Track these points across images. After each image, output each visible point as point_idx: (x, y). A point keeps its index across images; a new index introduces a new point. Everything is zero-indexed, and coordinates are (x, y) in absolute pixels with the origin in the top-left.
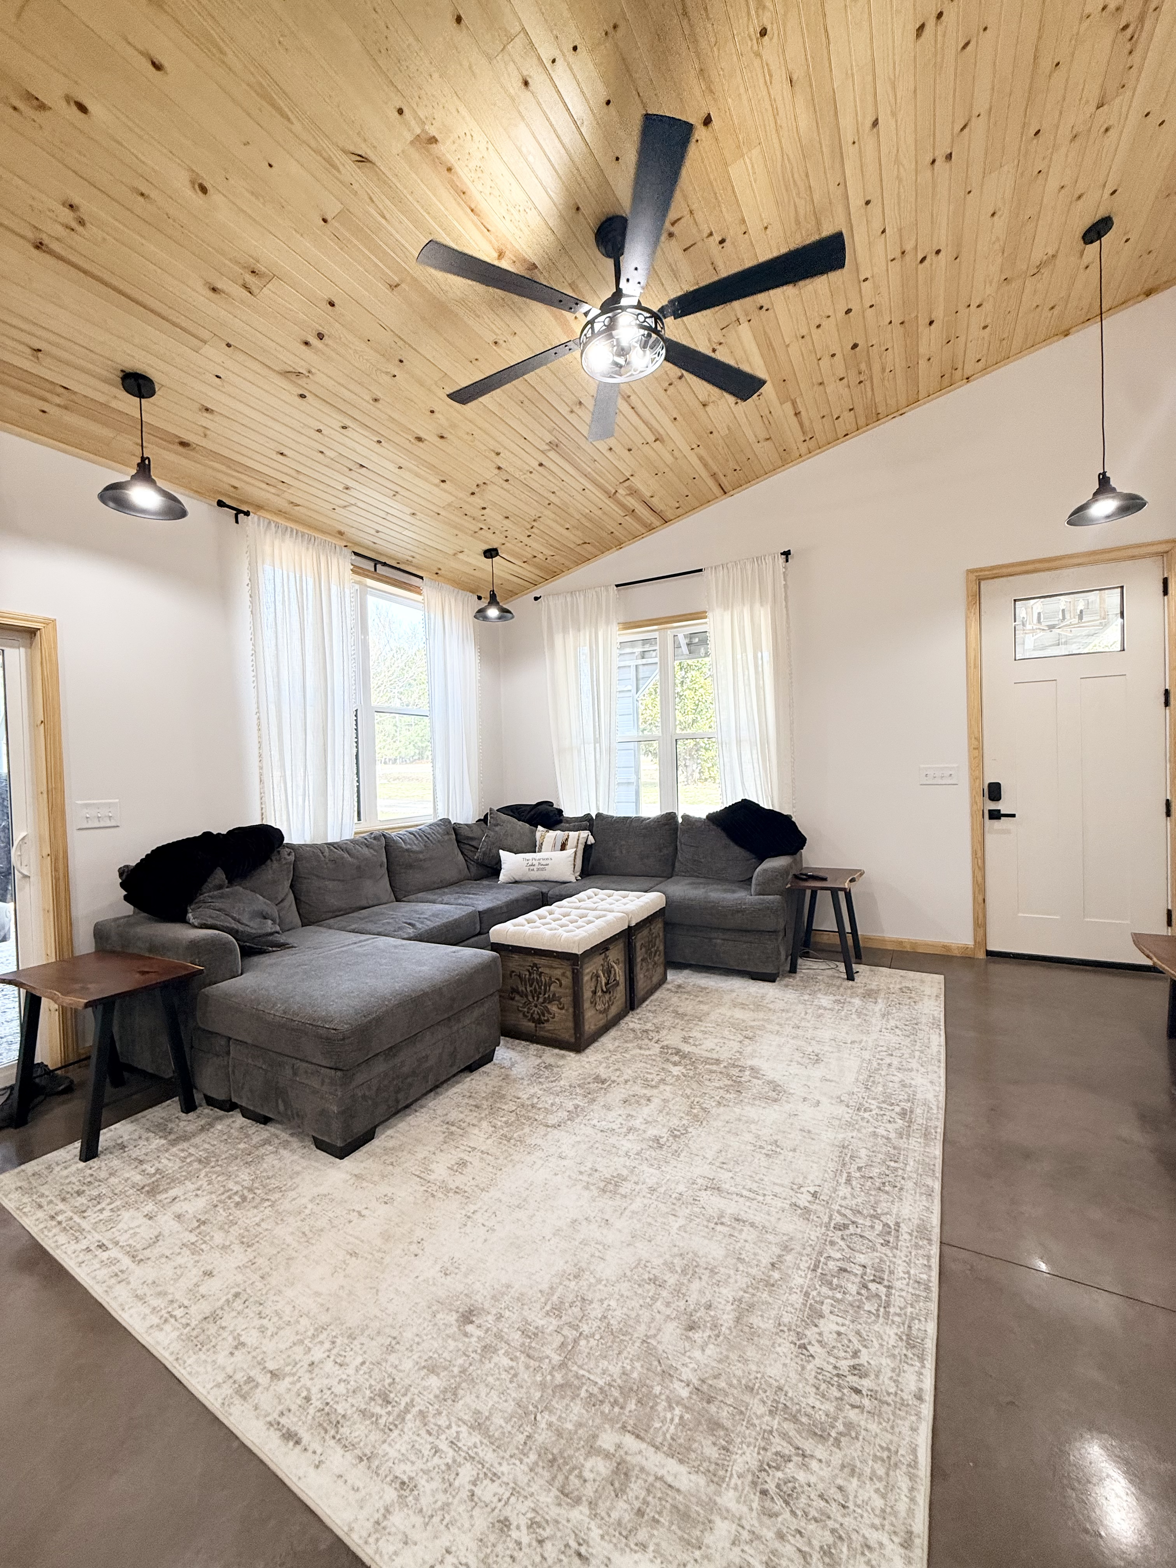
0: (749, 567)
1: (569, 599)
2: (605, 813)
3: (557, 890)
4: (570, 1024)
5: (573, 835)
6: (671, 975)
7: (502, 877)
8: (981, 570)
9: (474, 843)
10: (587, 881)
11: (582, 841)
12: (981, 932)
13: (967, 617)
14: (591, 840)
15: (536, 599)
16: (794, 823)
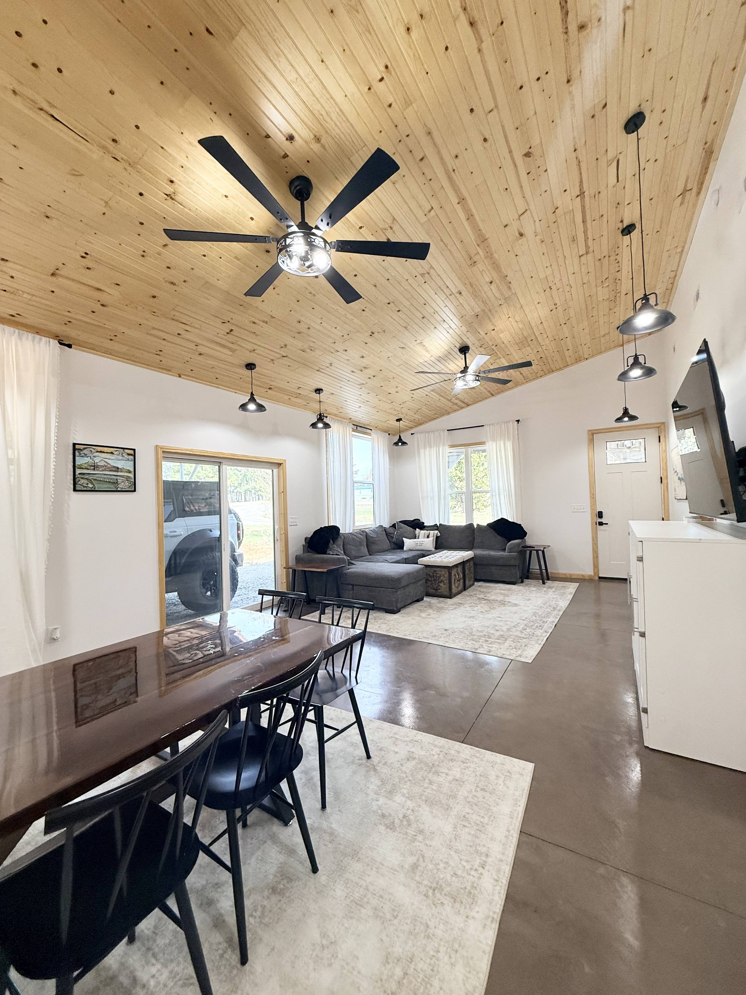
0: (503, 426)
1: (427, 435)
2: (443, 524)
3: (429, 553)
4: (448, 589)
5: (432, 532)
6: (476, 583)
7: (405, 549)
8: (594, 430)
9: (392, 535)
10: (437, 550)
11: (435, 535)
12: (596, 569)
13: (588, 449)
14: (439, 534)
15: (412, 434)
16: (522, 527)
